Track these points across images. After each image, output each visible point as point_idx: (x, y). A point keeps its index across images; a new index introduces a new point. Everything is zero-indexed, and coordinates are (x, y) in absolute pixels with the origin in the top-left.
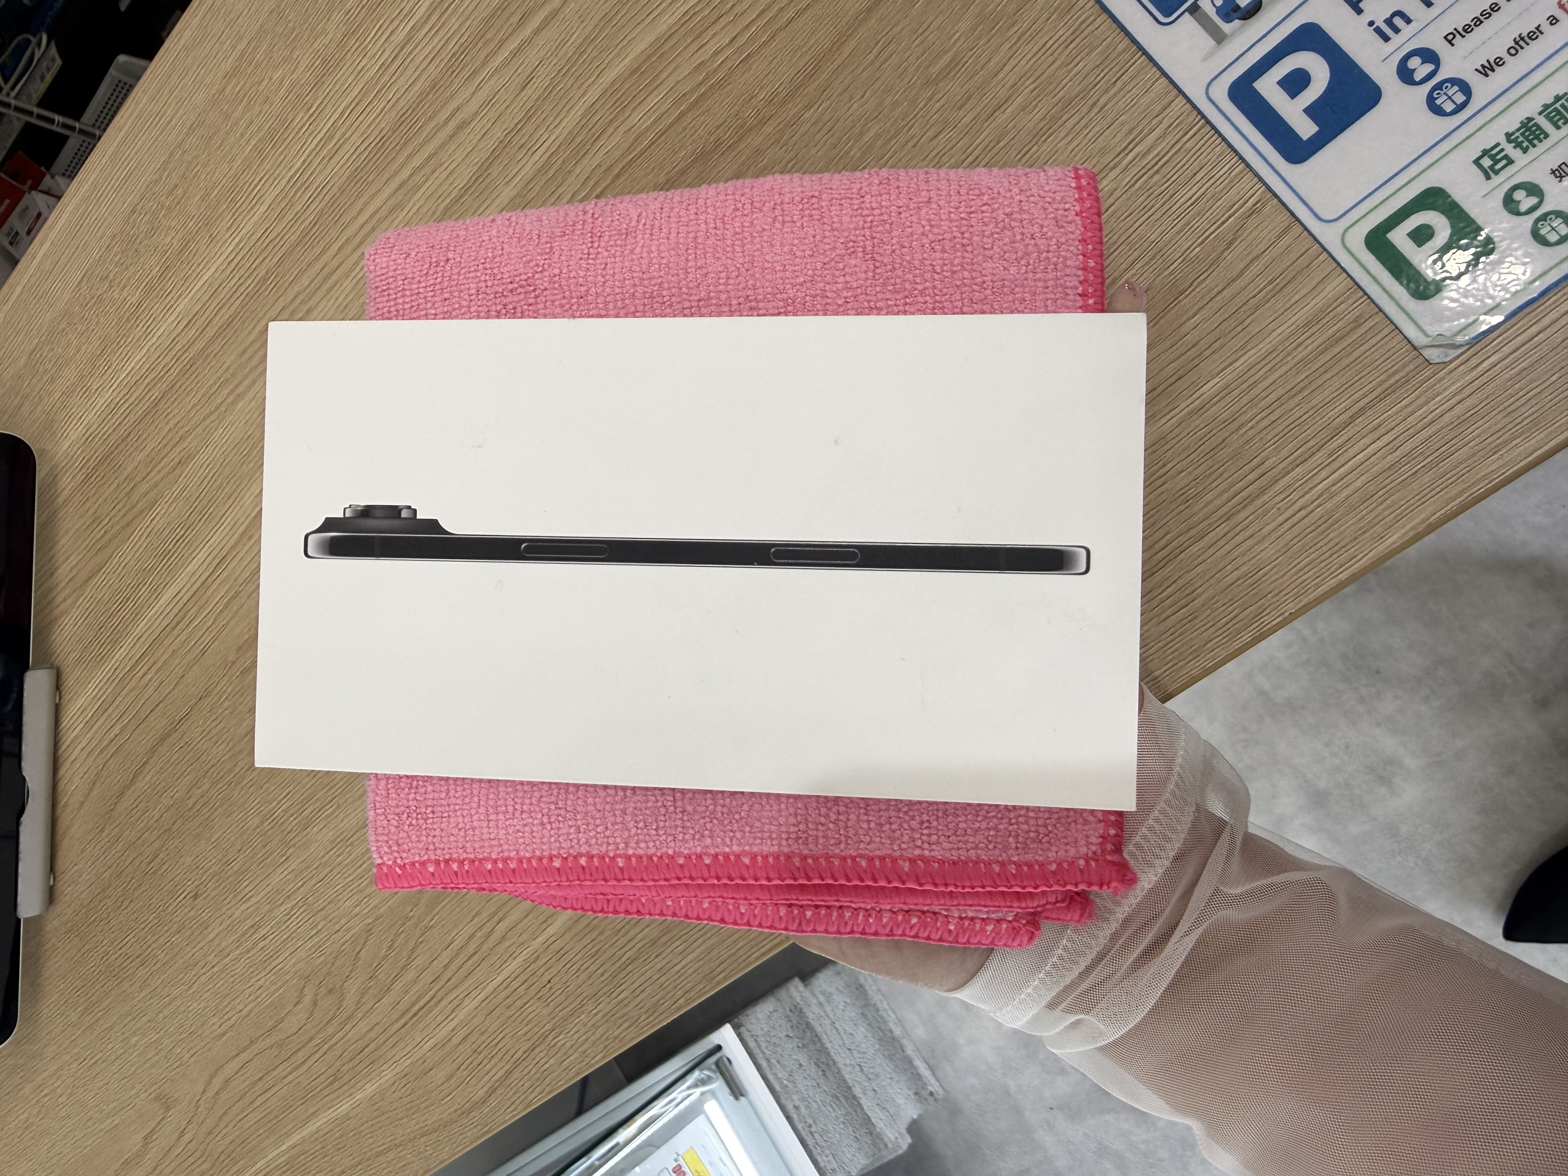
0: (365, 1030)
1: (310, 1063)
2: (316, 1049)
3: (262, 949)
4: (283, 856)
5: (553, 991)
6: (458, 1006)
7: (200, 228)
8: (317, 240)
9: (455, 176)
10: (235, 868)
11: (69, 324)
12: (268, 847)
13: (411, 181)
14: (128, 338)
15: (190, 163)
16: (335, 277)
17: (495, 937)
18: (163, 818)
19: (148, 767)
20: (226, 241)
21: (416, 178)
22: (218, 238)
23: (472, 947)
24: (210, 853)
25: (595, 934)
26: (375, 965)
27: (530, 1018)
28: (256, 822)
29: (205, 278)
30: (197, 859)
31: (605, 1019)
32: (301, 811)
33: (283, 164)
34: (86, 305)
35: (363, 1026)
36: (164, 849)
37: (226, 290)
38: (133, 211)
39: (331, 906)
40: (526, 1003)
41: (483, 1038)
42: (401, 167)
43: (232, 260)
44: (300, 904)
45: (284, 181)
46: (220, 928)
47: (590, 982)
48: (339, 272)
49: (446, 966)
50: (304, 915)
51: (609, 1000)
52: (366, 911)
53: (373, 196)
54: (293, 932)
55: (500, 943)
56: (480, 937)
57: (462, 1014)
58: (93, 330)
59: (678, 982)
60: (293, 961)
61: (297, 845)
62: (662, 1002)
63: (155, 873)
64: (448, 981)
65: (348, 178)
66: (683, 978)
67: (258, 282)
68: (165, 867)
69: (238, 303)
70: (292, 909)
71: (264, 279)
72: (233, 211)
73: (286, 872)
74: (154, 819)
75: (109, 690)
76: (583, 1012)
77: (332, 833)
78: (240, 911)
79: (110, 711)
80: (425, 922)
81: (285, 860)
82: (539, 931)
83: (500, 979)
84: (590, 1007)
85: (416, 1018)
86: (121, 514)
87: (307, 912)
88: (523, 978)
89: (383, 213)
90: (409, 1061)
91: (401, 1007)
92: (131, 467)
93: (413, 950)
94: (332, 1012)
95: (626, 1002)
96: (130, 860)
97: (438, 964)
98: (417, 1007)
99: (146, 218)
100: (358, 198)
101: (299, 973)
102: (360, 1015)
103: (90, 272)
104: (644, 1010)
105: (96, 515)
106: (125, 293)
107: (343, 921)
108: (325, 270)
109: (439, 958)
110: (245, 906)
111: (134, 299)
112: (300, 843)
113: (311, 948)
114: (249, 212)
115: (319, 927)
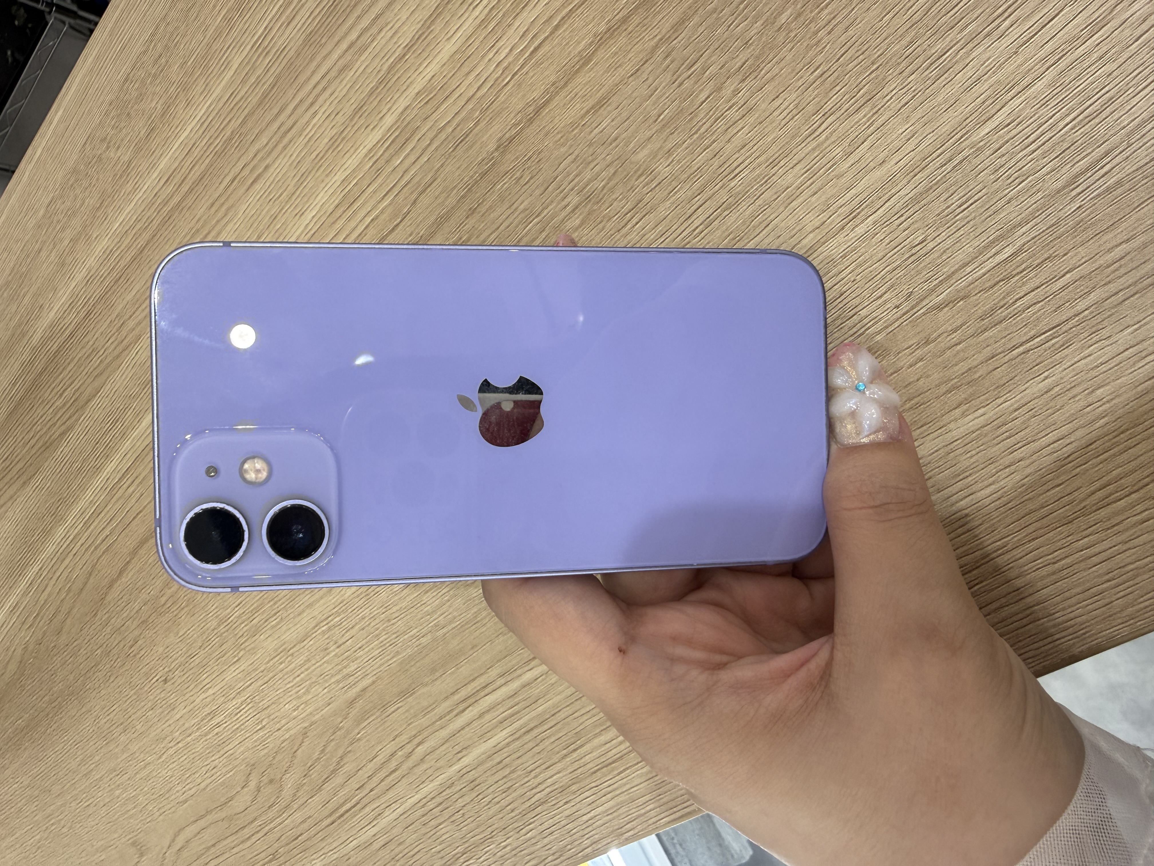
0: (300, 821)
1: (254, 839)
2: (259, 828)
3: (217, 734)
4: (235, 657)
5: (466, 817)
6: (379, 815)
7: (179, 93)
8: (275, 101)
9: (399, 35)
10: (197, 662)
11: (76, 181)
12: (223, 647)
13: (359, 42)
14: (120, 192)
15: (172, 34)
16: (289, 136)
17: (415, 758)
18: (141, 612)
19: (131, 567)
20: (199, 105)
21: (363, 39)
22: (193, 102)
23: (393, 764)
24: (176, 646)
25: (507, 771)
26: (309, 765)
27: (444, 837)
28: (214, 623)
29: (182, 139)
30: (168, 649)
31: (514, 852)
32: (251, 619)
33: (248, 32)
34: (90, 163)
35: (298, 816)
36: (142, 637)
37: (198, 149)
38: (126, 80)
39: (274, 706)
40: (440, 824)
41: (401, 847)
42: (351, 29)
43: (205, 121)
44: (249, 701)
45: (249, 47)
46: (185, 711)
47: (500, 816)
48: (294, 131)
49: (370, 777)
50: (251, 711)
51: (517, 836)
52: (301, 716)
53: (325, 58)
54: (243, 724)
55: (419, 764)
56: (401, 756)
57: (383, 822)
58: (94, 185)
59: (586, 832)
60: (242, 749)
61: (247, 649)
62: (569, 847)
63: (135, 656)
64: (371, 791)
65: (304, 41)
66: (590, 828)
67: (225, 142)
68: (142, 652)
69: (207, 161)
70: (242, 704)
71: (230, 139)
72: (206, 76)
73: (237, 671)
74: (135, 611)
75: (102, 497)
76: (493, 842)
77: (276, 642)
78: (201, 697)
79: (103, 514)
80: (352, 735)
81: (237, 660)
82: (455, 759)
83: (418, 797)
84: (499, 839)
85: (342, 819)
86: (113, 346)
87: (254, 709)
88: (438, 800)
89: (332, 74)
90: (335, 856)
91: (331, 806)
92: (121, 306)
93: (342, 758)
94: (272, 800)
95: (533, 841)
96: (116, 642)
97: (363, 774)
98: (344, 808)
99: (136, 86)
100: (311, 60)
101: (246, 761)
102: (296, 806)
103: (92, 136)
104: (551, 852)
105: (94, 346)
106: (119, 154)
107: (283, 722)
108: (282, 129)
109: (364, 768)
110: (204, 696)
111: (126, 158)
112: (249, 647)
113: (256, 741)
114: (218, 78)
115: (264, 723)
